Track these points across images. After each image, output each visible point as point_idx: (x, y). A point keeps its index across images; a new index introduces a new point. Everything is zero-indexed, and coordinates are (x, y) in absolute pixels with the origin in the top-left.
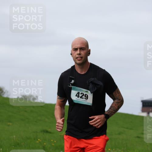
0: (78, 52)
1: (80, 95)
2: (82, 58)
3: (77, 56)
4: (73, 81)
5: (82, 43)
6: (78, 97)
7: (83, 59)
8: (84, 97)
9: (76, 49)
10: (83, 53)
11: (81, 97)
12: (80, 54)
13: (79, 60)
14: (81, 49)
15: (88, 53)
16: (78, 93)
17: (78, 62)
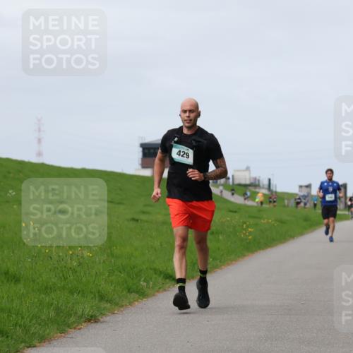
0: (187, 114)
1: (182, 154)
2: (191, 120)
3: (186, 118)
4: (176, 139)
5: (191, 105)
6: (179, 155)
7: (192, 122)
8: (185, 156)
9: (185, 112)
10: (192, 115)
11: (182, 156)
12: (189, 117)
13: (188, 123)
14: (190, 111)
15: (199, 115)
16: (180, 151)
17: (187, 125)
